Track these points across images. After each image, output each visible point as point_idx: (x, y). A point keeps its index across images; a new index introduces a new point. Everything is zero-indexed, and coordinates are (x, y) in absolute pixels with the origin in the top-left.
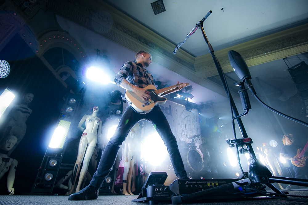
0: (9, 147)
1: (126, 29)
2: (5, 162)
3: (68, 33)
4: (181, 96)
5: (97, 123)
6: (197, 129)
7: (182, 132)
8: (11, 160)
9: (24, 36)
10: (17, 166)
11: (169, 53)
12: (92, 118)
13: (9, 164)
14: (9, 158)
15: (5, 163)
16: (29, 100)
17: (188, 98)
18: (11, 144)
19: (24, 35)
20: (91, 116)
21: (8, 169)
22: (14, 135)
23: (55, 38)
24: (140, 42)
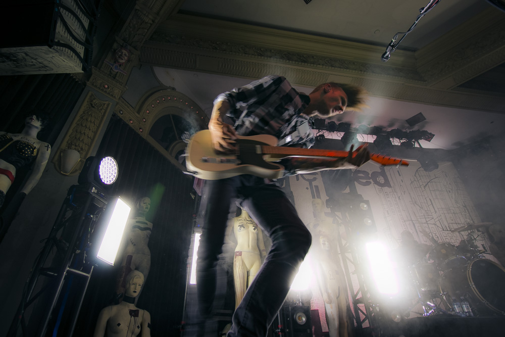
0: (135, 292)
1: (260, 50)
2: (134, 316)
3: (173, 89)
4: (402, 141)
5: (254, 229)
6: (465, 206)
7: (427, 220)
8: (141, 312)
9: (122, 114)
10: (150, 323)
11: (354, 63)
12: (243, 221)
13: (139, 320)
14: (138, 309)
15: (135, 319)
16: (146, 208)
17: (420, 141)
18: (137, 286)
19: (122, 112)
20: (240, 219)
21: (140, 328)
22: (137, 269)
23: (159, 103)
24: (291, 62)
